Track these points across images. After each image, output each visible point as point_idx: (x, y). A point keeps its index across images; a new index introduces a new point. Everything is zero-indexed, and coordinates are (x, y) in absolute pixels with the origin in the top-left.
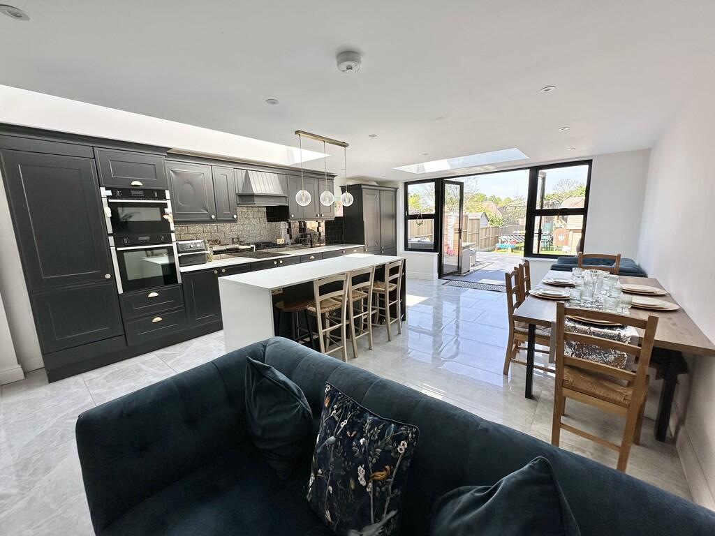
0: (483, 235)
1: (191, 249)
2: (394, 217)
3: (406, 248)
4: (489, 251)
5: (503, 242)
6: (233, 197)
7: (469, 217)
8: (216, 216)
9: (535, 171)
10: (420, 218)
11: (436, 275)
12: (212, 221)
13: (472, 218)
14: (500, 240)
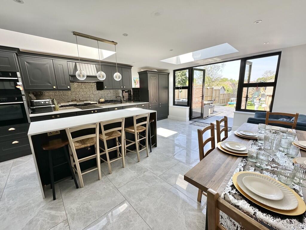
0: (221, 97)
1: (42, 104)
2: (167, 88)
3: (174, 104)
4: (223, 106)
5: (231, 101)
6: (67, 77)
7: (214, 89)
8: (57, 87)
9: (244, 60)
10: (181, 89)
11: (188, 118)
12: (54, 90)
13: (215, 89)
14: (230, 100)
